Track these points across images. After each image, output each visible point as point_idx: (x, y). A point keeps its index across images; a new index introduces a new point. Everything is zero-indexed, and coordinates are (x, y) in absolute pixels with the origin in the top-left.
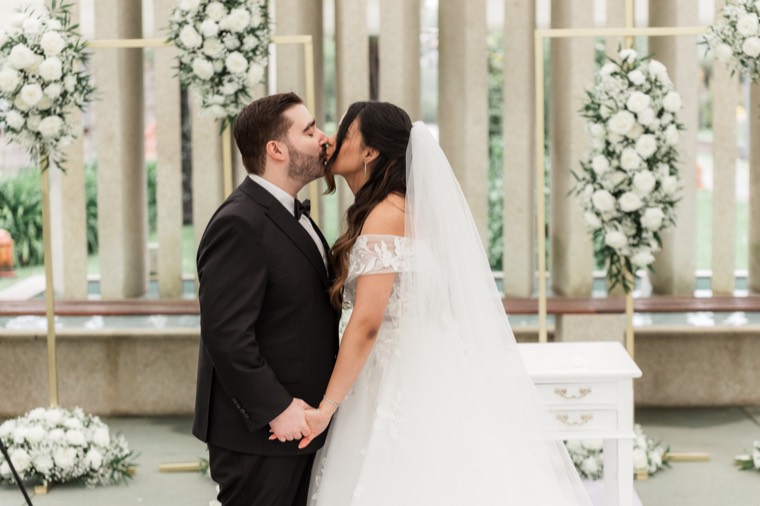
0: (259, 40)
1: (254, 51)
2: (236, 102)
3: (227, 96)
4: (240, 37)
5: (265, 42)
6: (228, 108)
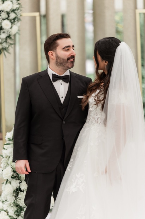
0: (16, 15)
1: (14, 19)
2: (6, 41)
3: (2, 39)
4: (8, 13)
5: (19, 16)
6: (2, 44)
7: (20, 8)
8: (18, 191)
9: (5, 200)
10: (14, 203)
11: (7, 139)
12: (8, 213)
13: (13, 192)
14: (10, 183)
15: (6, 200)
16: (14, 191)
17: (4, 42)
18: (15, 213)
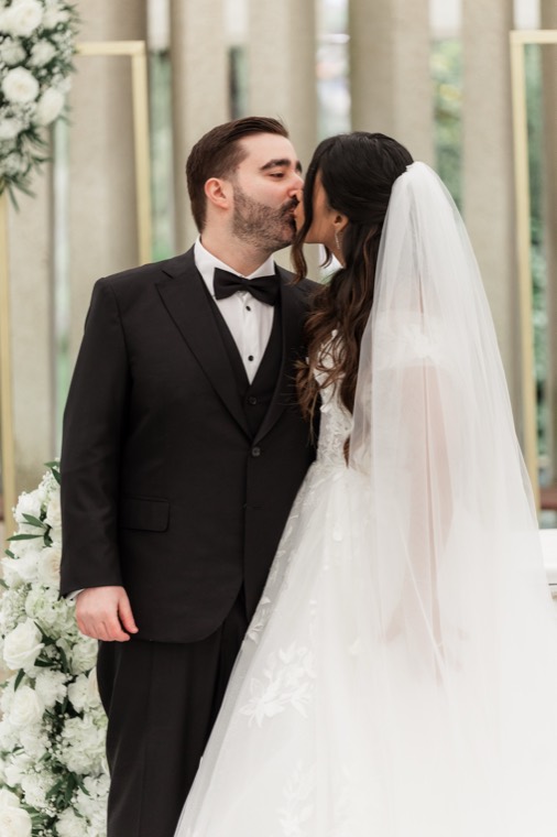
0: (57, 49)
1: (49, 66)
2: (18, 150)
3: (3, 143)
4: (26, 44)
5: (68, 53)
6: (5, 161)
7: (72, 24)
8: (62, 712)
9: (11, 750)
10: (47, 758)
11: (19, 518)
12: (23, 796)
13: (44, 718)
14: (32, 683)
15: (16, 749)
16: (46, 715)
17: (11, 152)
18: (48, 796)
